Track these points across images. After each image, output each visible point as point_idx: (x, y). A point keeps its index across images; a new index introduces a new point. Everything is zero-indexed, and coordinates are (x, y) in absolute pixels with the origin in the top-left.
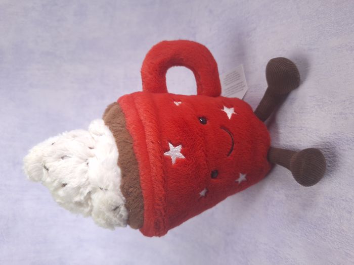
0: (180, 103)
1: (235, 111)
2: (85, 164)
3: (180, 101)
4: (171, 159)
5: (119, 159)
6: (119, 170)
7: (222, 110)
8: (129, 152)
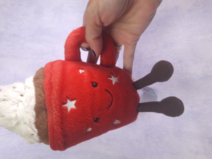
0: (83, 71)
1: (118, 80)
2: (16, 106)
3: (84, 70)
4: (67, 109)
5: (35, 106)
6: (34, 113)
7: (110, 78)
8: (42, 102)
